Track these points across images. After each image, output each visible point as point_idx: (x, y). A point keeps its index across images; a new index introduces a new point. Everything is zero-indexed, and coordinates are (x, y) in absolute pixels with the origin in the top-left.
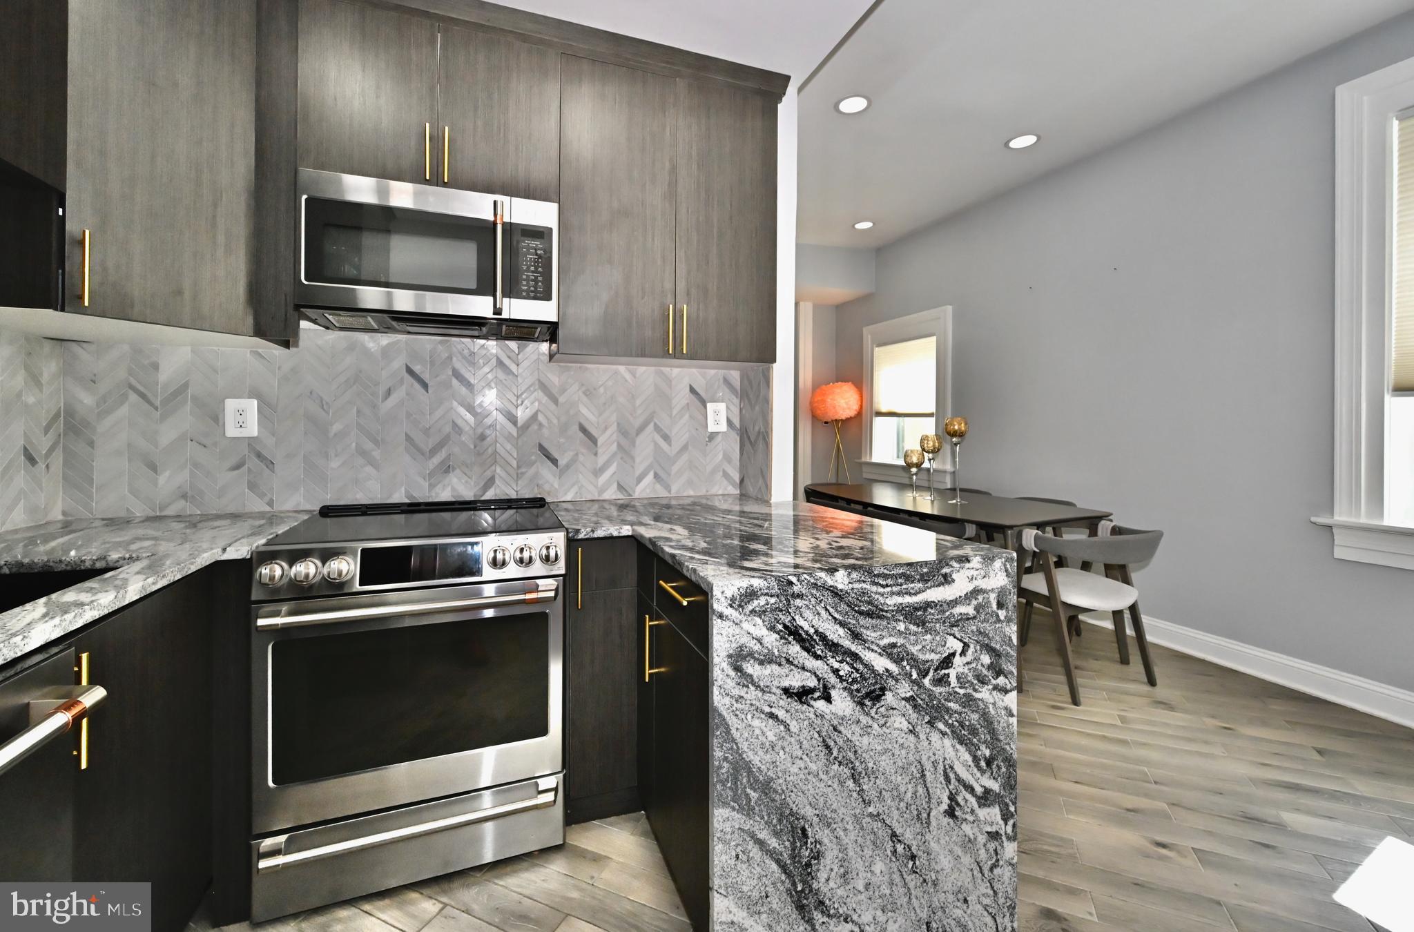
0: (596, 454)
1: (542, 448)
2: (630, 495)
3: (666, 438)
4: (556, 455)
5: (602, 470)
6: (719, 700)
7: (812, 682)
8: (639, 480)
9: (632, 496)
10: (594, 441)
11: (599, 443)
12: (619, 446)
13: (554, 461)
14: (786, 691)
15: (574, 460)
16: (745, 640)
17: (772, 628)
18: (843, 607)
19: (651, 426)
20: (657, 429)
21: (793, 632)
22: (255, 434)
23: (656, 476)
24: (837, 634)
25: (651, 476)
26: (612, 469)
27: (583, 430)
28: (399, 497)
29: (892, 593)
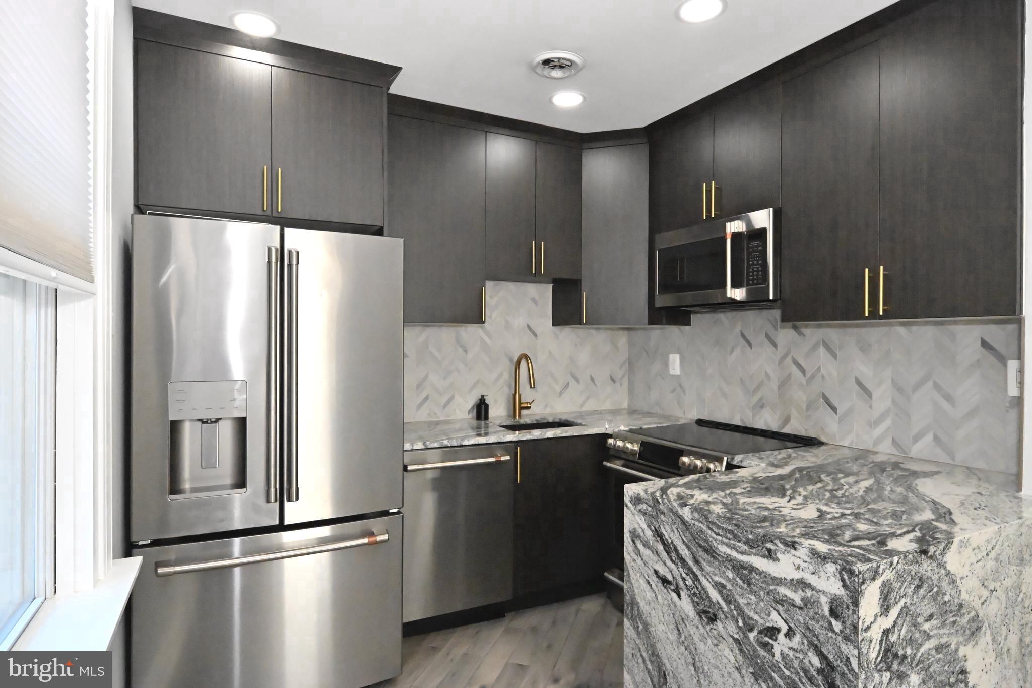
0: (871, 407)
1: (824, 397)
2: (905, 453)
3: (949, 398)
4: (835, 403)
5: (876, 423)
6: (627, 557)
7: (670, 578)
8: (916, 439)
9: (907, 454)
10: (869, 394)
11: (874, 397)
12: (894, 401)
13: (834, 409)
14: (656, 572)
15: (850, 411)
16: (637, 526)
17: (649, 526)
18: (688, 534)
19: (930, 383)
20: (937, 386)
21: (659, 535)
22: (679, 374)
23: (936, 438)
24: (685, 552)
25: (929, 438)
26: (888, 423)
27: (859, 383)
28: (737, 421)
29: (723, 543)
